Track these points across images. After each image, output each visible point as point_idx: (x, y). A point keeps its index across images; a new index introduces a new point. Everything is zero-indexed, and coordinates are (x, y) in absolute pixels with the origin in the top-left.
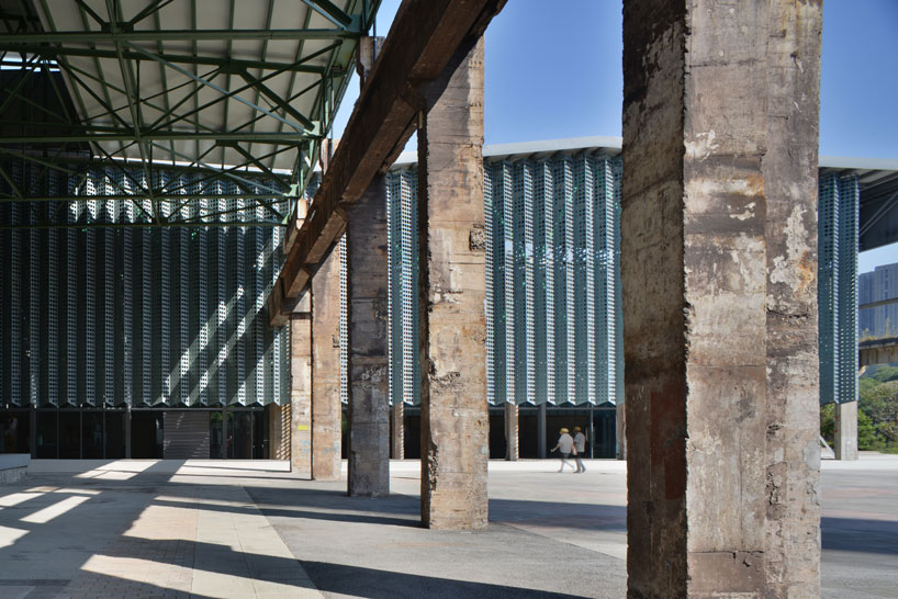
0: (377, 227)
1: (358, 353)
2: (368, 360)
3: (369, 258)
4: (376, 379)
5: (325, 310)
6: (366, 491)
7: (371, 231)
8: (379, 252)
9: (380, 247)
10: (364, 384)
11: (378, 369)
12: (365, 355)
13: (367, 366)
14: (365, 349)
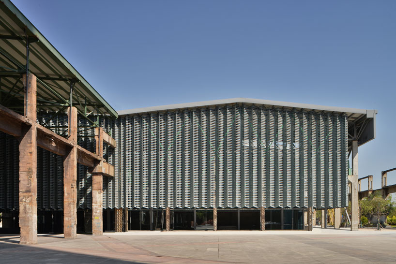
0: (29, 145)
1: (22, 192)
2: (25, 194)
3: (26, 157)
4: (28, 201)
5: (68, 173)
6: (24, 242)
7: (26, 147)
8: (29, 154)
9: (30, 153)
10: (23, 203)
11: (28, 197)
12: (24, 192)
13: (25, 196)
14: (24, 190)
